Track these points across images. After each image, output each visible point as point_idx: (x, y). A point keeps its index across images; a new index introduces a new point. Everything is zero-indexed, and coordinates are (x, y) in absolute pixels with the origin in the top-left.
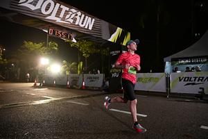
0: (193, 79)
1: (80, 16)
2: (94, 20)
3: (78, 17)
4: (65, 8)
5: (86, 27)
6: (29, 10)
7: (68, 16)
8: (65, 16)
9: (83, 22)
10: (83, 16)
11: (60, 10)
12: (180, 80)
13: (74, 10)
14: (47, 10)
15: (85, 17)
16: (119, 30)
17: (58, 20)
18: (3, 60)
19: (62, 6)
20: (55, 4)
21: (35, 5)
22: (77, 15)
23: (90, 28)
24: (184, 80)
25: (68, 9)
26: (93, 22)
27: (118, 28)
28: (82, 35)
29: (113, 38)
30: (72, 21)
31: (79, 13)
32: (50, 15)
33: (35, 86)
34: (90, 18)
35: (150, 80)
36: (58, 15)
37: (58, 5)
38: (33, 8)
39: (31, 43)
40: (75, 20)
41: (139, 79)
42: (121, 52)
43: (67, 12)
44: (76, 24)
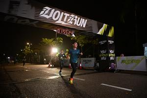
1: (77, 19)
2: (86, 20)
3: (75, 20)
4: (67, 15)
5: (81, 26)
6: (45, 18)
7: (69, 20)
8: (67, 20)
9: (79, 22)
10: (79, 18)
11: (64, 16)
13: (73, 16)
14: (56, 17)
16: (105, 26)
18: (30, 51)
19: (65, 14)
20: (61, 13)
21: (49, 15)
22: (75, 18)
23: (84, 26)
25: (69, 15)
26: (86, 22)
27: (104, 25)
28: (79, 31)
29: (101, 32)
30: (71, 23)
31: (76, 17)
33: (49, 67)
34: (84, 20)
36: (62, 20)
37: (63, 13)
38: (47, 17)
39: (46, 39)
41: (123, 61)
42: (107, 41)
43: (68, 17)
44: (75, 24)
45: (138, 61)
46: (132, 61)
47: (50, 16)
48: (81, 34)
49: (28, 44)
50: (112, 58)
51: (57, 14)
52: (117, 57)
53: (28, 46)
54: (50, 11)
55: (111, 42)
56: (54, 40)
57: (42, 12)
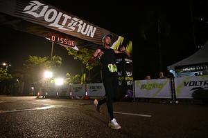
0: (199, 83)
2: (95, 28)
3: (80, 25)
4: (67, 17)
5: (88, 35)
6: (33, 17)
7: (70, 24)
8: (67, 24)
10: (85, 24)
12: (186, 85)
13: (76, 19)
14: (50, 18)
16: (120, 39)
18: (8, 75)
20: (58, 13)
21: (39, 13)
22: (79, 23)
23: (92, 36)
24: (190, 85)
25: (70, 18)
27: (120, 37)
29: (115, 46)
30: (74, 29)
31: (81, 22)
32: (53, 22)
34: (92, 27)
35: (154, 87)
37: (61, 14)
40: (77, 28)
41: (143, 86)
43: (69, 21)
44: (78, 31)
45: (162, 85)
46: (154, 86)
47: (41, 15)
48: (87, 47)
49: (4, 64)
50: (128, 83)
51: (52, 13)
52: (136, 81)
53: (4, 67)
54: (41, 8)
55: (128, 61)
57: (28, 8)
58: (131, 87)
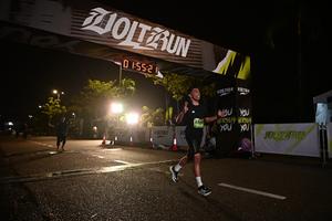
1: (168, 38)
2: (189, 41)
3: (165, 39)
4: (145, 28)
5: (178, 54)
7: (150, 39)
8: (145, 39)
9: (173, 45)
10: (173, 36)
11: (139, 30)
13: (158, 29)
14: (119, 32)
15: (175, 39)
16: (231, 54)
17: (136, 47)
18: (60, 108)
19: (141, 25)
20: (131, 23)
21: (103, 27)
22: (163, 36)
23: (184, 55)
25: (149, 28)
26: (188, 45)
27: (230, 51)
28: (170, 65)
29: (221, 68)
30: (156, 46)
31: (167, 33)
32: (124, 39)
34: (183, 39)
35: (288, 136)
36: (135, 39)
37: (135, 23)
38: (101, 31)
39: (98, 82)
40: (160, 43)
41: (268, 134)
42: (235, 90)
43: (148, 34)
44: (163, 49)
45: (302, 134)
46: (289, 134)
47: (107, 29)
48: (176, 72)
49: (55, 92)
50: (244, 128)
51: (123, 24)
52: (256, 126)
53: (55, 97)
54: (107, 17)
55: (243, 91)
56: (116, 84)
57: (88, 20)
58: (248, 134)
